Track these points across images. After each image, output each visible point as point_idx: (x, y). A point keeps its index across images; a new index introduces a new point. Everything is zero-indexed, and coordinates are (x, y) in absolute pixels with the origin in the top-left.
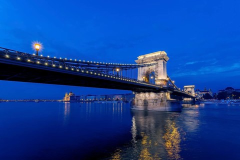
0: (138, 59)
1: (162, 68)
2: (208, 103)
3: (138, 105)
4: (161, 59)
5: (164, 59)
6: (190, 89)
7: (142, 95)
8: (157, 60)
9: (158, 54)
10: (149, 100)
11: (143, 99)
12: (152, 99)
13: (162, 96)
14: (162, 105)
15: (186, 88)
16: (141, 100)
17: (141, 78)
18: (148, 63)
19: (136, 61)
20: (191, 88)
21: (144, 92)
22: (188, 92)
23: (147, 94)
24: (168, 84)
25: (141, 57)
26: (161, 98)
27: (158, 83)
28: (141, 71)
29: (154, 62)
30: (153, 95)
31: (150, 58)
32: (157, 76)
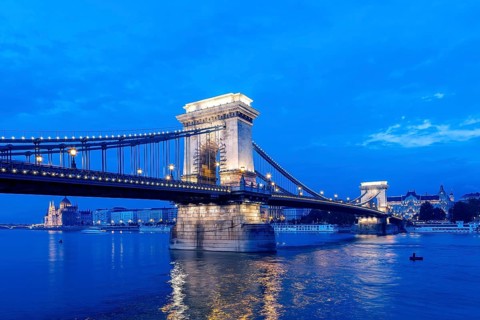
0: (184, 111)
1: (236, 140)
3: (183, 237)
4: (231, 115)
5: (240, 115)
7: (192, 209)
8: (224, 117)
9: (225, 100)
10: (207, 223)
11: (194, 220)
12: (213, 222)
13: (233, 214)
14: (232, 236)
16: (190, 222)
18: (208, 125)
19: (180, 118)
21: (197, 203)
23: (202, 208)
24: (243, 183)
25: (190, 108)
26: (230, 218)
27: (225, 179)
28: (194, 146)
29: (219, 123)
30: (214, 210)
31: (209, 110)
32: (224, 160)
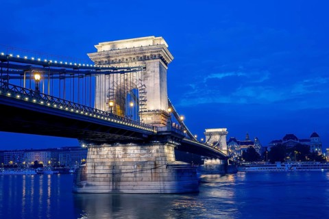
0: (96, 50)
1: (158, 81)
2: (252, 169)
3: (94, 179)
4: (153, 57)
5: (161, 58)
6: (217, 137)
7: (106, 150)
8: (144, 59)
9: (146, 42)
10: (125, 164)
11: (109, 162)
12: (133, 163)
13: (155, 155)
14: (156, 178)
15: (210, 134)
16: (103, 163)
17: (104, 106)
18: (121, 65)
19: (91, 56)
20: (221, 134)
21: (112, 143)
22: (215, 143)
23: (119, 149)
24: (169, 124)
25: (104, 47)
26: (153, 159)
27: (147, 119)
28: (105, 84)
29: (138, 64)
30: (133, 151)
31: (128, 51)
32: (145, 101)
